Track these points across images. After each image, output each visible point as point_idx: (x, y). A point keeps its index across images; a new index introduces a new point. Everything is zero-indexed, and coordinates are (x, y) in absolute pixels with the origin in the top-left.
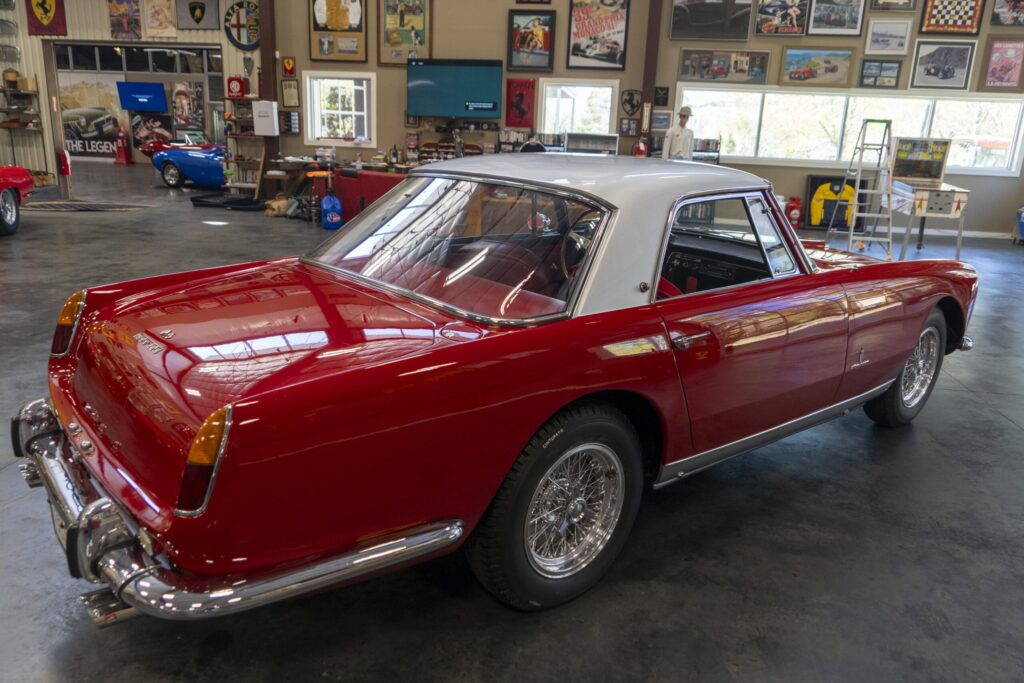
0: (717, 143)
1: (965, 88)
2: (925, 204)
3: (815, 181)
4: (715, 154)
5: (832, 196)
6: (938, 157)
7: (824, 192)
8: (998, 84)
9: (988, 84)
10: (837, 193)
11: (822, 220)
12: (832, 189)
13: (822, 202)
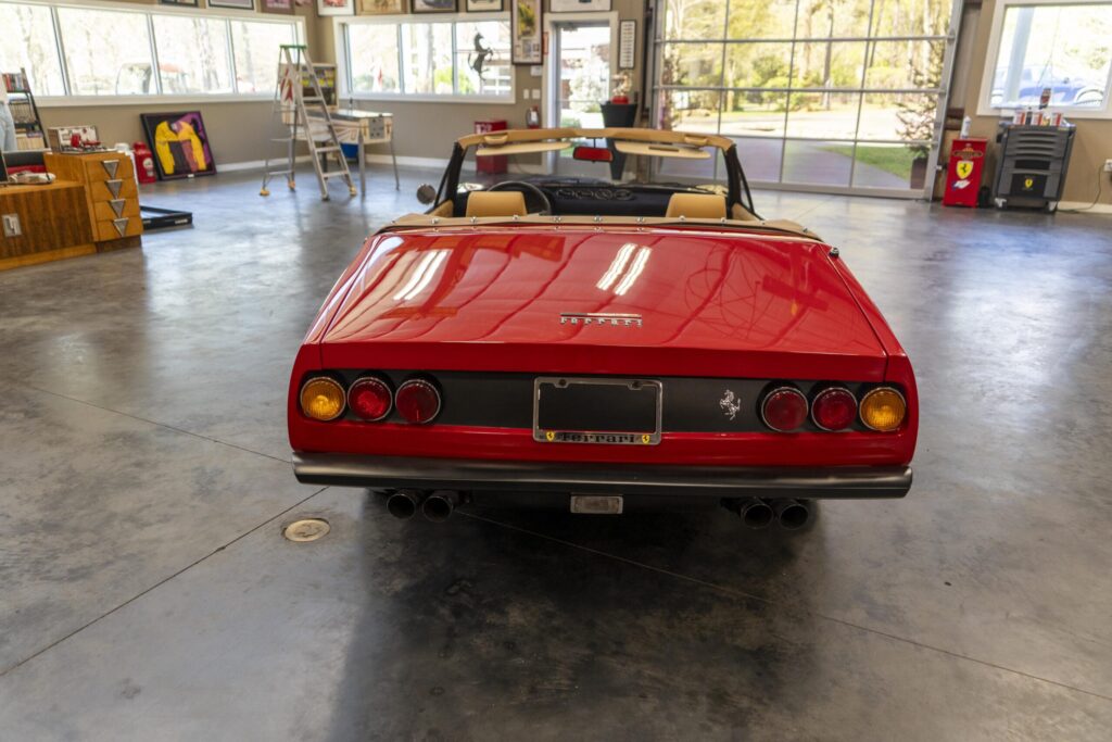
0: (25, 81)
1: (252, 8)
2: (368, 130)
3: (149, 122)
4: (22, 95)
5: (173, 138)
6: (330, 83)
7: (163, 134)
8: (276, 5)
9: (270, 5)
10: (175, 132)
11: (175, 168)
12: (171, 128)
13: (167, 147)
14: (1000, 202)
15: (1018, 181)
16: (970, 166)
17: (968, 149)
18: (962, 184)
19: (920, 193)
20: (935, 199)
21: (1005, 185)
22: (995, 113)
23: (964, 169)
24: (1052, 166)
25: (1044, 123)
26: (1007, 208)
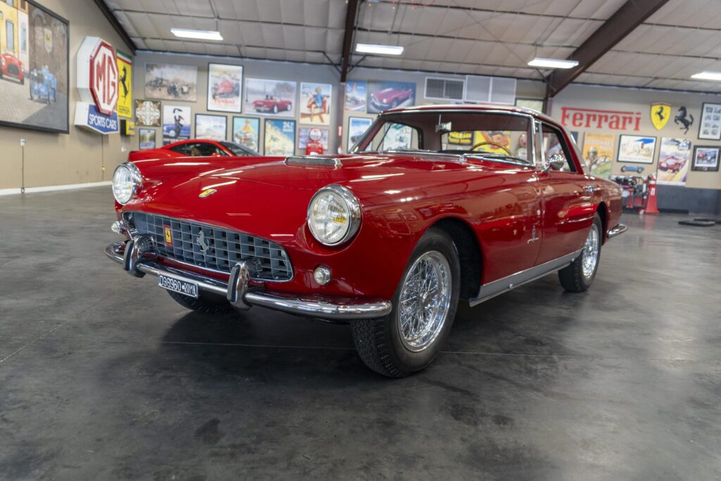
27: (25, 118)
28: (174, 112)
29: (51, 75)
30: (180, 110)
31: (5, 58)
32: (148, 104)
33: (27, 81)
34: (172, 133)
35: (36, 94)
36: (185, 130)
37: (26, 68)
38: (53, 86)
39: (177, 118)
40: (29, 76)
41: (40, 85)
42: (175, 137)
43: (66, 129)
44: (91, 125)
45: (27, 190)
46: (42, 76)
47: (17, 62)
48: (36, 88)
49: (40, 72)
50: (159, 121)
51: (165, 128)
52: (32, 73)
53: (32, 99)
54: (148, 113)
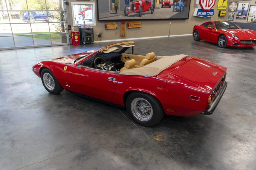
14: (84, 43)
15: (87, 38)
16: (77, 37)
17: (76, 34)
18: (77, 41)
19: (67, 44)
20: (70, 44)
21: (85, 40)
22: (77, 26)
23: (76, 37)
24: (91, 35)
25: (88, 27)
26: (86, 44)
27: (170, 17)
28: (242, 5)
29: (183, 3)
30: (245, 4)
31: (165, 2)
32: (234, 3)
33: (172, 7)
34: (240, 14)
35: (175, 9)
36: (245, 12)
37: (172, 3)
38: (183, 6)
39: (243, 8)
40: (173, 5)
41: (177, 6)
42: (241, 15)
43: (187, 18)
44: (199, 15)
45: (170, 36)
46: (178, 4)
47: (169, 2)
48: (175, 8)
49: (177, 3)
50: (237, 9)
51: (238, 12)
52: (174, 4)
53: (173, 11)
54: (233, 7)
